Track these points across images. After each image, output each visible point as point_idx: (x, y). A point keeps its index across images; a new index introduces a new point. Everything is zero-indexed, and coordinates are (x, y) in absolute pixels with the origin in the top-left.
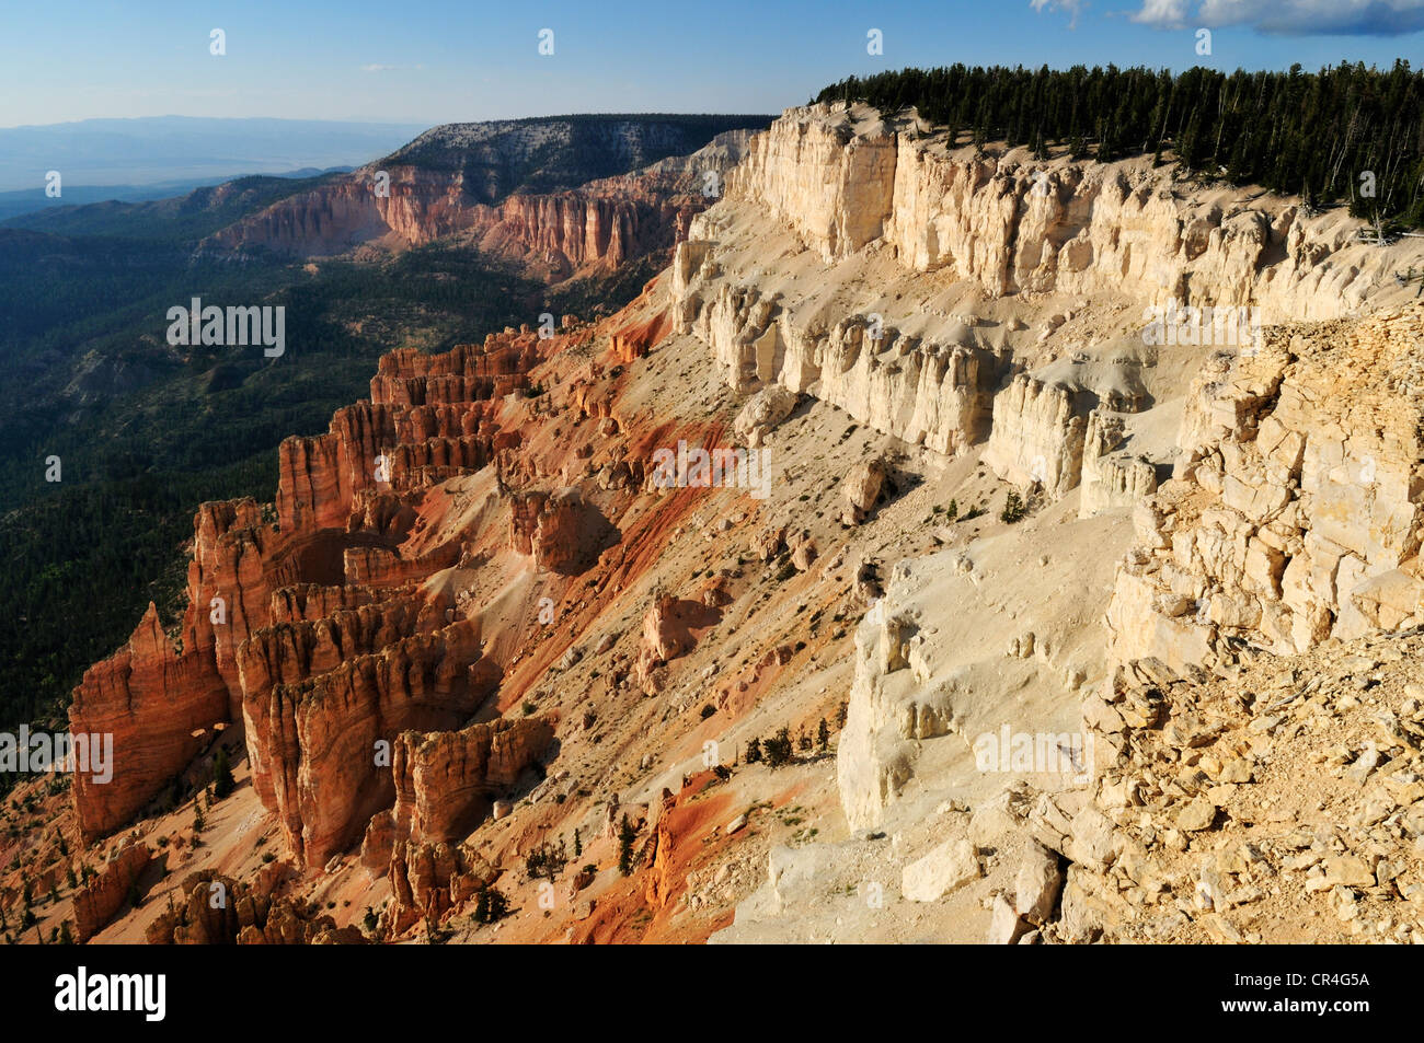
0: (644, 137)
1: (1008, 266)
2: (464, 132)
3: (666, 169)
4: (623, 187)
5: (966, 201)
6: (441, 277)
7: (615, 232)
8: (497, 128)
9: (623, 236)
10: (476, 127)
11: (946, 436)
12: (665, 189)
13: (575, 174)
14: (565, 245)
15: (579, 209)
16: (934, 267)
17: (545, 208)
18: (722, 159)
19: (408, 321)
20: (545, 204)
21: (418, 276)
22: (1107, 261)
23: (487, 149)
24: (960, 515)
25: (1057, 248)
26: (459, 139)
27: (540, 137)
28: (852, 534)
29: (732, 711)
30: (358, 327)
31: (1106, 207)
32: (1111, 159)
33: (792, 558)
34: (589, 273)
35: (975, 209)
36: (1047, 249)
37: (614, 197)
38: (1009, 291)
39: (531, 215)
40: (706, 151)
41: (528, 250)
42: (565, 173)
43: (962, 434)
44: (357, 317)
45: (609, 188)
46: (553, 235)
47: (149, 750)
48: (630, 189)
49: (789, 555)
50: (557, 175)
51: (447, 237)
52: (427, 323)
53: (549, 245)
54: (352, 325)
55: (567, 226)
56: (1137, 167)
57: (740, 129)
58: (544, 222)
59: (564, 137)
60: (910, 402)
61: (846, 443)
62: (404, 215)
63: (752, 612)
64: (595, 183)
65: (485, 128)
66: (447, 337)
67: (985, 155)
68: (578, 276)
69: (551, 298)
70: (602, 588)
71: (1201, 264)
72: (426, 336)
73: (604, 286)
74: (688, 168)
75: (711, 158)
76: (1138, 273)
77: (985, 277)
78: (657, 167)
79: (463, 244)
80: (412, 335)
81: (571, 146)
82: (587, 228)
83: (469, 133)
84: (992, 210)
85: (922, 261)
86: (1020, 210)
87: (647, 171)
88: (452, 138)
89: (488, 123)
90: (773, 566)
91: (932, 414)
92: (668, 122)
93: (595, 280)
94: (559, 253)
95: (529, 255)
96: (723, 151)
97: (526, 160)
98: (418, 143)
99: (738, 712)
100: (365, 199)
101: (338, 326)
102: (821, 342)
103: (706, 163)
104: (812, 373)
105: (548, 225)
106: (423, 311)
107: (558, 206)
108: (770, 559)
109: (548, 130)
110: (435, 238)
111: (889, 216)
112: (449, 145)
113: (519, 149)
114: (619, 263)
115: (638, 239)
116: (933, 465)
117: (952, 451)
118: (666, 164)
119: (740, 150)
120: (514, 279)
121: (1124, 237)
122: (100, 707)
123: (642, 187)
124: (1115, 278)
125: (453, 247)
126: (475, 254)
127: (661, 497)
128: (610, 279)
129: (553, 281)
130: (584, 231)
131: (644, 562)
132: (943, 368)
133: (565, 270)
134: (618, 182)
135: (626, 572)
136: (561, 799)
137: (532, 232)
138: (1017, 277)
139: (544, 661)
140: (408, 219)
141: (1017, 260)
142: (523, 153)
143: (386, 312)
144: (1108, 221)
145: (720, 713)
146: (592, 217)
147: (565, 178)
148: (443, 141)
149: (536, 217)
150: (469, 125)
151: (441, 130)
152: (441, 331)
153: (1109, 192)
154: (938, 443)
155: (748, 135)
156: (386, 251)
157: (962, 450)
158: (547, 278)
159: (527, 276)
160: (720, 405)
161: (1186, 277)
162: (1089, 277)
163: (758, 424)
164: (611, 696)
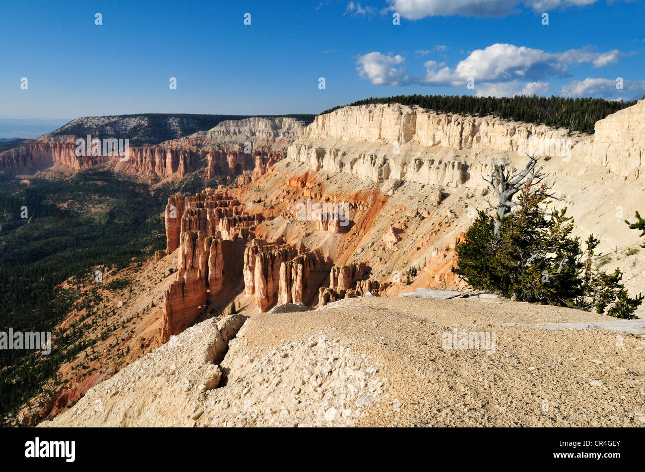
0: (181, 124)
1: (461, 142)
2: (92, 120)
3: (198, 136)
4: (180, 143)
5: (445, 127)
6: (99, 183)
7: (181, 162)
8: (109, 119)
9: (185, 163)
10: (98, 118)
11: (456, 183)
12: (199, 144)
13: (152, 139)
14: (156, 168)
15: (163, 153)
16: (434, 145)
17: (146, 153)
18: (223, 132)
19: (90, 202)
20: (146, 151)
21: (88, 183)
22: (485, 140)
23: (108, 128)
24: (469, 197)
25: (473, 137)
26: (90, 124)
27: (133, 123)
28: (438, 207)
29: (426, 247)
30: (65, 205)
31: (483, 128)
32: (482, 117)
33: (422, 215)
34: (170, 179)
35: (448, 129)
36: (470, 138)
37: (177, 148)
38: (461, 148)
39: (139, 155)
40: (215, 129)
41: (138, 171)
42: (147, 138)
43: (460, 181)
44: (64, 201)
45: (174, 144)
46: (150, 164)
47: (187, 313)
48: (183, 145)
49: (421, 215)
50: (144, 139)
51: (96, 166)
52: (100, 202)
53: (148, 169)
54: (61, 205)
55: (157, 160)
56: (489, 118)
57: (230, 120)
58: (145, 158)
59: (145, 123)
60: (444, 176)
61: (423, 189)
62: (70, 157)
63: (417, 228)
64: (166, 142)
65: (103, 119)
66: (112, 208)
67: (448, 116)
68: (164, 181)
69: (154, 191)
70: (358, 234)
71: (515, 137)
72: (101, 208)
73: (179, 184)
74: (209, 136)
75: (218, 132)
76: (494, 142)
77: (454, 146)
78: (195, 135)
79: (106, 169)
80: (94, 207)
81: (148, 126)
82: (167, 160)
83: (96, 121)
84: (454, 129)
85: (431, 143)
86: (463, 129)
87: (190, 137)
88: (87, 123)
89: (104, 117)
90: (417, 218)
91: (451, 177)
92: (191, 118)
93: (173, 182)
94: (153, 172)
95: (138, 173)
96: (223, 129)
97: (128, 133)
98: (70, 125)
99: (428, 246)
100: (49, 150)
101: (54, 206)
102: (405, 166)
103: (216, 134)
104: (403, 174)
105: (148, 160)
106: (97, 198)
107: (152, 152)
108: (416, 216)
109: (136, 120)
110: (91, 166)
111: (414, 133)
112: (86, 126)
113: (124, 128)
114: (184, 175)
115: (191, 165)
116: (452, 190)
117: (457, 186)
118: (198, 134)
119: (230, 129)
120: (134, 183)
121: (489, 134)
122: (175, 296)
123: (189, 143)
124: (488, 144)
125: (101, 170)
126: (112, 173)
127: (365, 211)
128: (181, 182)
129: (152, 184)
130: (165, 162)
131: (369, 227)
132: (453, 166)
133: (157, 180)
134: (177, 141)
135: (364, 229)
136: (384, 276)
137: (139, 163)
138: (463, 145)
139: (349, 254)
140: (72, 158)
141: (463, 141)
142: (126, 129)
143: (78, 198)
144: (485, 131)
145: (422, 248)
146: (169, 156)
147: (148, 140)
148: (82, 124)
149: (142, 156)
150: (95, 117)
151: (81, 120)
152: (108, 205)
153: (484, 124)
154: (454, 185)
155: (233, 123)
156: (62, 173)
157: (460, 186)
158: (150, 182)
159: (139, 182)
160: (373, 186)
161: (512, 141)
162: (481, 144)
163: (392, 188)
164: (384, 253)
